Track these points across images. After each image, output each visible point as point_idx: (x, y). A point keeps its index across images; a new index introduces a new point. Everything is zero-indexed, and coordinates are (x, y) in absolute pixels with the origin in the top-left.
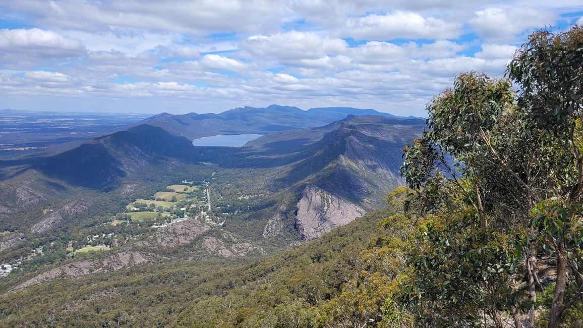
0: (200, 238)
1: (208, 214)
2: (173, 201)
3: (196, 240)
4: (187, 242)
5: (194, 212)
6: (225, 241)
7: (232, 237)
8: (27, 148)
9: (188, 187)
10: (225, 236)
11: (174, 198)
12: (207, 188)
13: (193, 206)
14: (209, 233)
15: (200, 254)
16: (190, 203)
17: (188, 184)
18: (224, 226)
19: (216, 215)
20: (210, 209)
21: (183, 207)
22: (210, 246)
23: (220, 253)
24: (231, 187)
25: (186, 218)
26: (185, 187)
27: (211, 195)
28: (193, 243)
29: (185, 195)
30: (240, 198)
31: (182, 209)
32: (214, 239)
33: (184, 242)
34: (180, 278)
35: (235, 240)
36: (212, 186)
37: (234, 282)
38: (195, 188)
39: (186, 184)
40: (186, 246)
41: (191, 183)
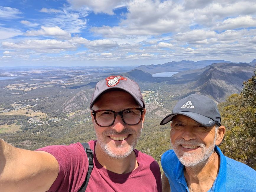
0: (154, 110)
1: (157, 102)
2: (145, 97)
3: (153, 111)
4: (150, 111)
5: (153, 101)
6: (164, 112)
7: (166, 111)
8: (100, 78)
9: (151, 92)
10: (164, 110)
11: (146, 95)
12: (157, 92)
13: (152, 98)
14: (158, 109)
15: (155, 116)
16: (151, 98)
17: (151, 91)
18: (163, 106)
19: (161, 102)
20: (158, 100)
21: (149, 99)
22: (158, 113)
23: (162, 116)
24: (166, 92)
25: (150, 103)
26: (149, 91)
27: (159, 95)
28: (152, 112)
29: (150, 95)
30: (170, 96)
31: (149, 100)
32: (160, 111)
33: (149, 111)
34: (148, 124)
35: (167, 112)
36: (159, 91)
37: (167, 127)
38: (153, 92)
39: (150, 91)
40: (150, 113)
41: (152, 90)
